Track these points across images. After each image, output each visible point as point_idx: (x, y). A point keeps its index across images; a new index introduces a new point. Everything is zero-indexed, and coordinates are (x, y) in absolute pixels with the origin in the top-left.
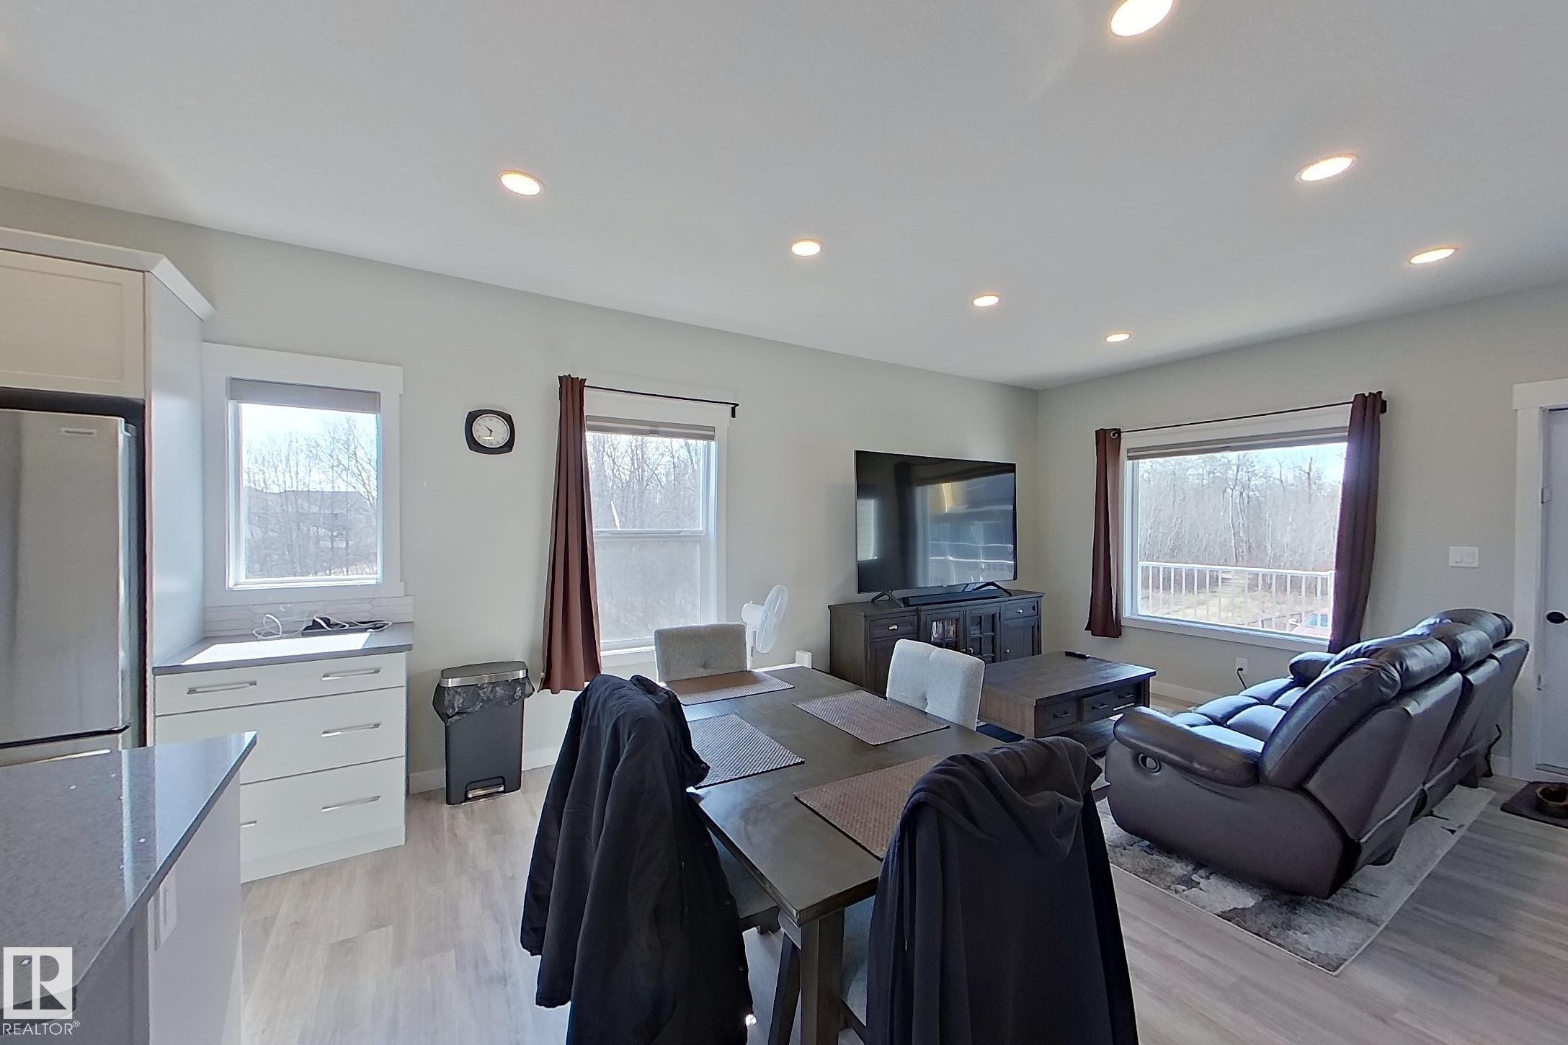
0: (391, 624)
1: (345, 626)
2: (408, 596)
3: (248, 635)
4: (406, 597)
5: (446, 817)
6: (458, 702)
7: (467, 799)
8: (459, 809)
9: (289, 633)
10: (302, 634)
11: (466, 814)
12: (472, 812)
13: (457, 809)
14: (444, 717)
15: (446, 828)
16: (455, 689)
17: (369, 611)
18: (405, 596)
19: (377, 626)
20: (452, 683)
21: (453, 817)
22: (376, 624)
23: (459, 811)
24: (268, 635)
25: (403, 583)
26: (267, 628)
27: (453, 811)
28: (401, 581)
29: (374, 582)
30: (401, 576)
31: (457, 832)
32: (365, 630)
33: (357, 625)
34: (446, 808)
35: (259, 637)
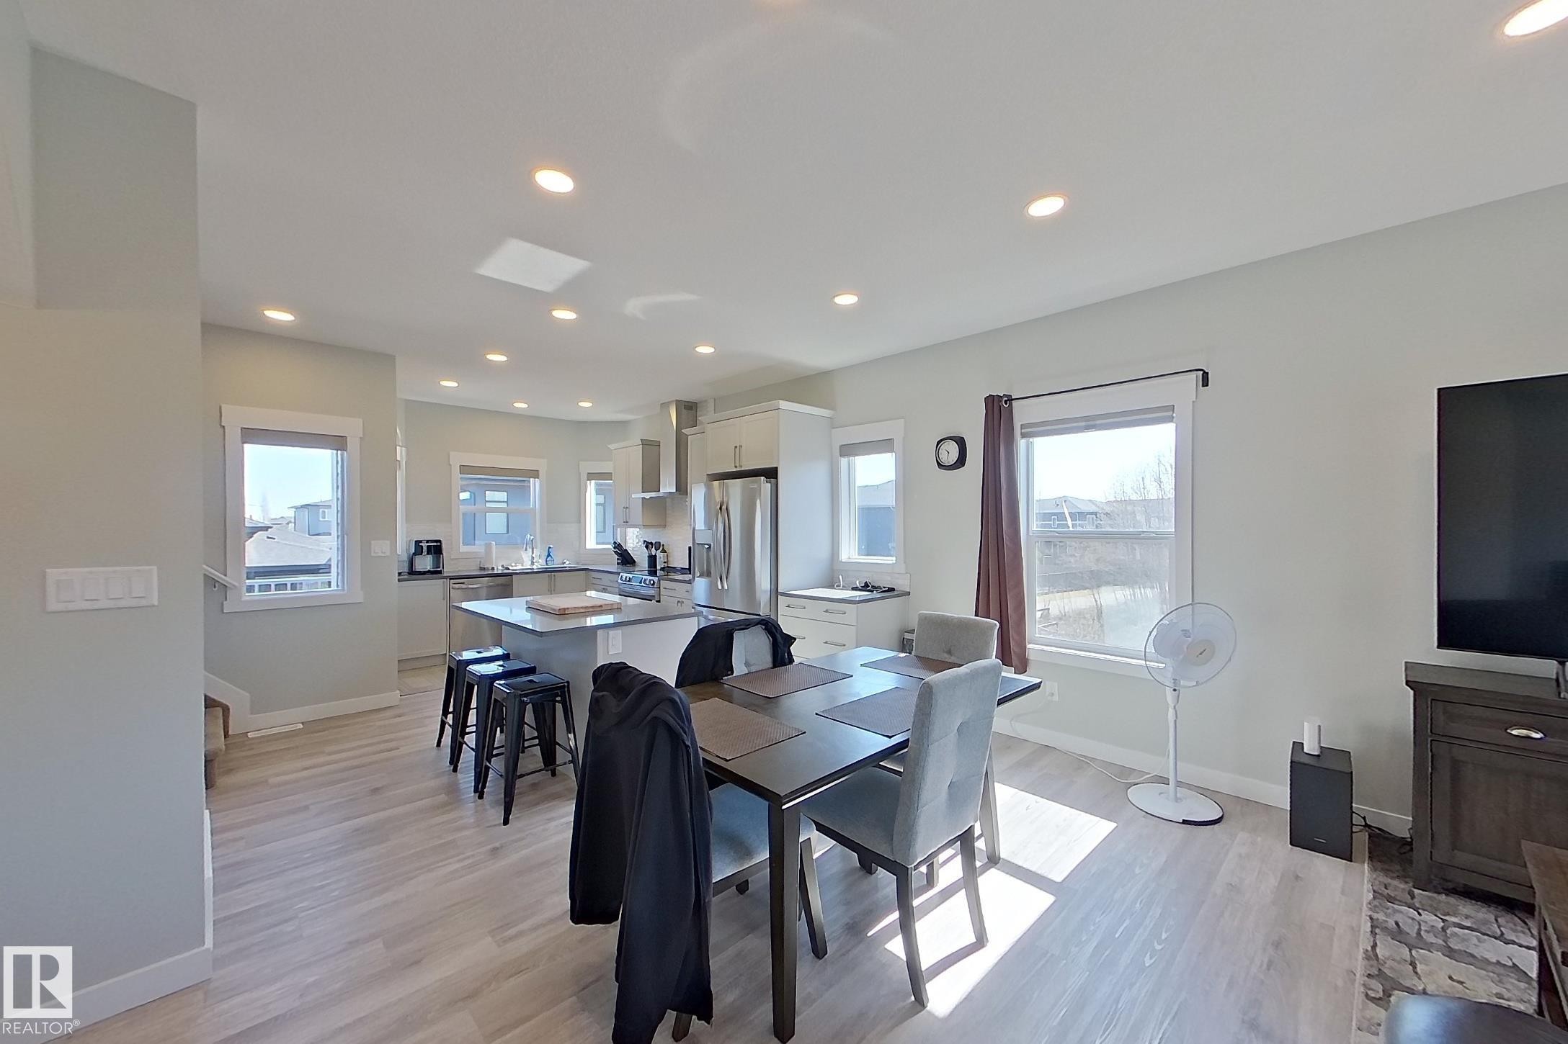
0: (897, 591)
9: (846, 588)
10: (852, 589)
19: (887, 591)
22: (889, 589)
24: (839, 586)
25: (907, 566)
26: (840, 583)
28: (907, 564)
29: (891, 562)
30: (907, 561)
33: (880, 588)
35: (836, 587)
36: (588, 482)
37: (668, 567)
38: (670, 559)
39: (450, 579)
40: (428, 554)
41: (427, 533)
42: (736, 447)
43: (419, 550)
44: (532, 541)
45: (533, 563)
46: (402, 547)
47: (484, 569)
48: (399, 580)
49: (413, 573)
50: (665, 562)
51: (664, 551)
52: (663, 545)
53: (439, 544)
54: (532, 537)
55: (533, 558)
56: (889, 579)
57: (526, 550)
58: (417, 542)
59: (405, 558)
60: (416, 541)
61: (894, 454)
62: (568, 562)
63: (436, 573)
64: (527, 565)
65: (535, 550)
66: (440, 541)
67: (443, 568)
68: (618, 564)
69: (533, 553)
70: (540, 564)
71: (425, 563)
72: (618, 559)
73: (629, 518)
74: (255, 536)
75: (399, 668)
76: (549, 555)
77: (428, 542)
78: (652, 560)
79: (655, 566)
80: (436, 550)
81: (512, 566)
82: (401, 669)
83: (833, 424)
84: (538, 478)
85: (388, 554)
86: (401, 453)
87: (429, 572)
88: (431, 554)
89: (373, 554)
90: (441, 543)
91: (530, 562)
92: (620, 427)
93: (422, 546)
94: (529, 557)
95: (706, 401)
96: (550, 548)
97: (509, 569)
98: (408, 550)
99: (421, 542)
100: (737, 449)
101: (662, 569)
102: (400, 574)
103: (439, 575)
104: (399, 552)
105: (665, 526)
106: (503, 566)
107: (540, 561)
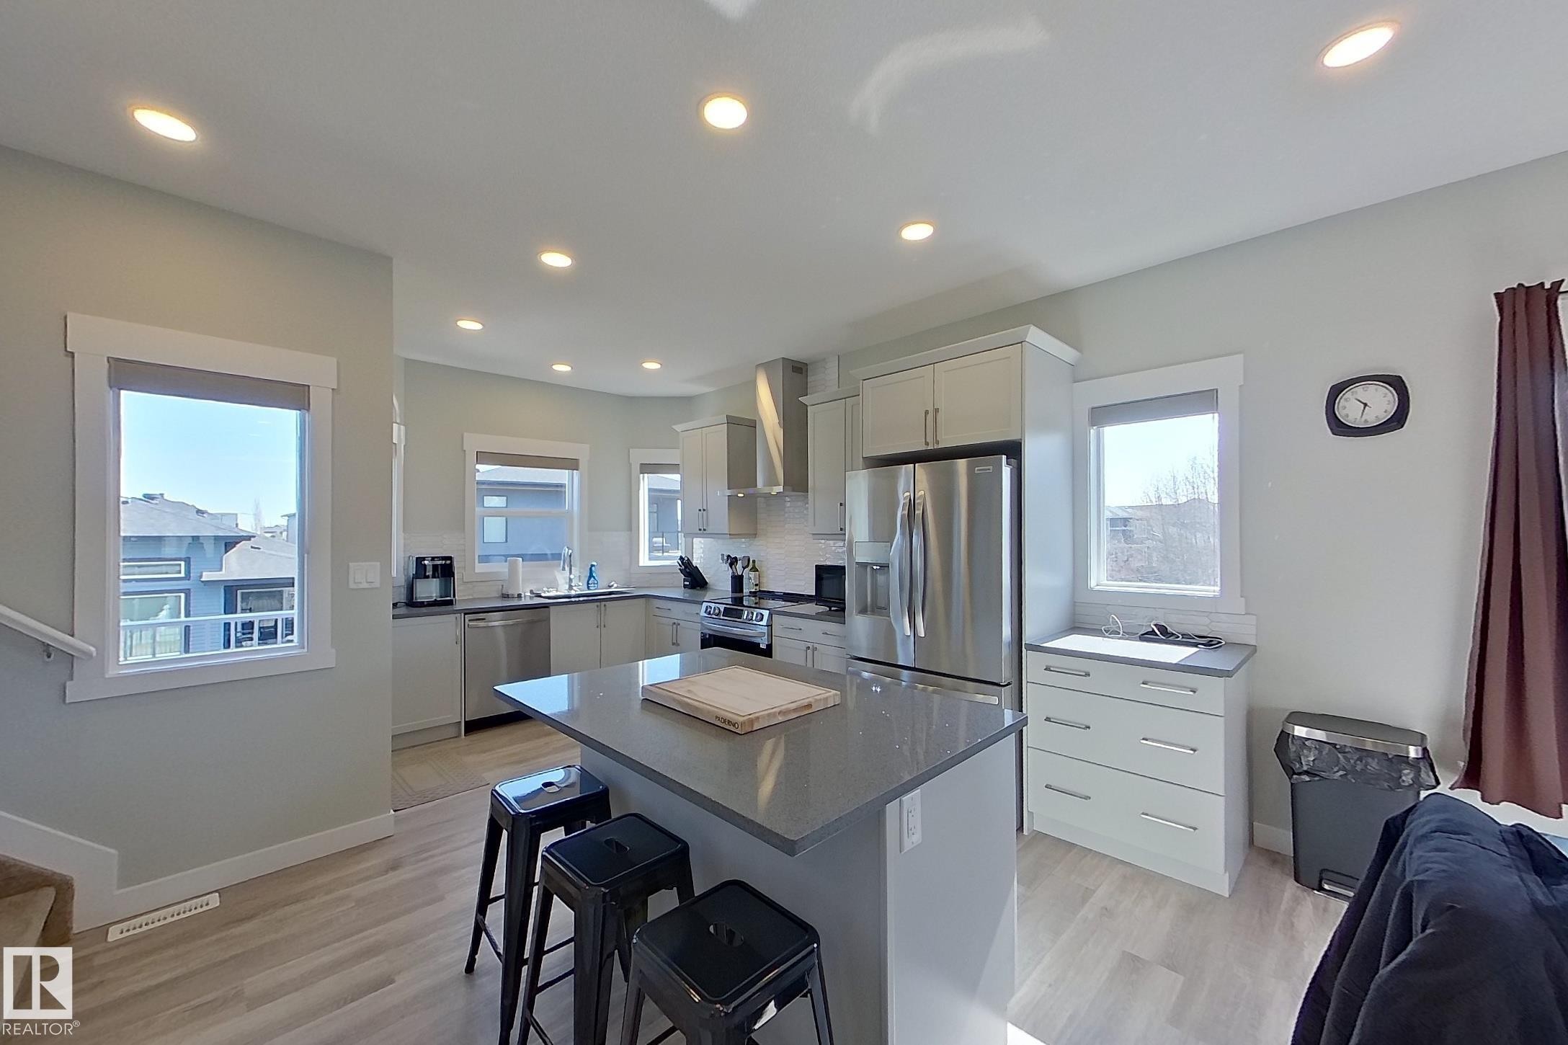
0: (1224, 643)
1: (1178, 637)
2: (1249, 614)
3: (1098, 629)
4: (1248, 616)
5: (1287, 895)
6: (1309, 759)
7: (1321, 889)
8: (1309, 896)
9: (1129, 635)
10: (1140, 637)
11: (1316, 907)
12: (1325, 910)
13: (1305, 893)
14: (1290, 772)
15: (1283, 907)
16: (1304, 740)
17: (1206, 626)
18: (1246, 614)
19: (1211, 643)
20: (1300, 731)
21: (1296, 900)
22: (1211, 641)
23: (1308, 898)
24: (1113, 633)
25: (1243, 599)
26: (1114, 627)
27: (1299, 893)
28: (1242, 597)
29: (1211, 595)
30: (1242, 591)
31: (1295, 920)
32: (1196, 645)
33: (1194, 639)
34: (1291, 886)
35: (1107, 634)
36: (642, 475)
37: (760, 591)
38: (764, 580)
39: (465, 614)
40: (434, 577)
41: (432, 548)
42: (927, 412)
43: (421, 570)
44: (570, 556)
45: (571, 588)
46: (399, 568)
47: (506, 596)
48: (394, 617)
49: (411, 604)
50: (756, 585)
51: (754, 569)
52: (754, 561)
53: (448, 562)
54: (570, 551)
55: (570, 580)
56: (1207, 621)
57: (564, 569)
58: (420, 560)
59: (402, 581)
60: (417, 558)
61: (1216, 415)
62: (615, 585)
63: (444, 603)
64: (563, 591)
65: (573, 568)
66: (450, 558)
67: (454, 596)
68: (685, 586)
69: (571, 573)
70: (580, 588)
71: (429, 589)
72: (685, 580)
73: (707, 525)
74: (238, 546)
75: (392, 747)
76: (591, 576)
77: (433, 559)
78: (737, 582)
79: (741, 591)
80: (445, 570)
81: (545, 592)
82: (394, 749)
83: (1077, 374)
84: (577, 470)
85: (377, 585)
86: (398, 433)
87: (435, 603)
88: (438, 577)
89: (352, 586)
90: (451, 561)
91: (567, 587)
92: (684, 404)
93: (425, 565)
94: (564, 578)
95: (824, 360)
96: (592, 566)
97: (541, 597)
98: (406, 569)
99: (424, 559)
100: (930, 417)
101: (753, 594)
102: (395, 605)
103: (449, 608)
104: (394, 574)
105: (755, 535)
106: (531, 592)
107: (580, 584)
